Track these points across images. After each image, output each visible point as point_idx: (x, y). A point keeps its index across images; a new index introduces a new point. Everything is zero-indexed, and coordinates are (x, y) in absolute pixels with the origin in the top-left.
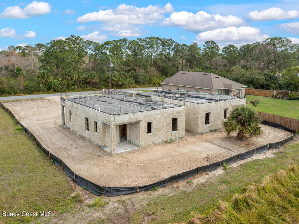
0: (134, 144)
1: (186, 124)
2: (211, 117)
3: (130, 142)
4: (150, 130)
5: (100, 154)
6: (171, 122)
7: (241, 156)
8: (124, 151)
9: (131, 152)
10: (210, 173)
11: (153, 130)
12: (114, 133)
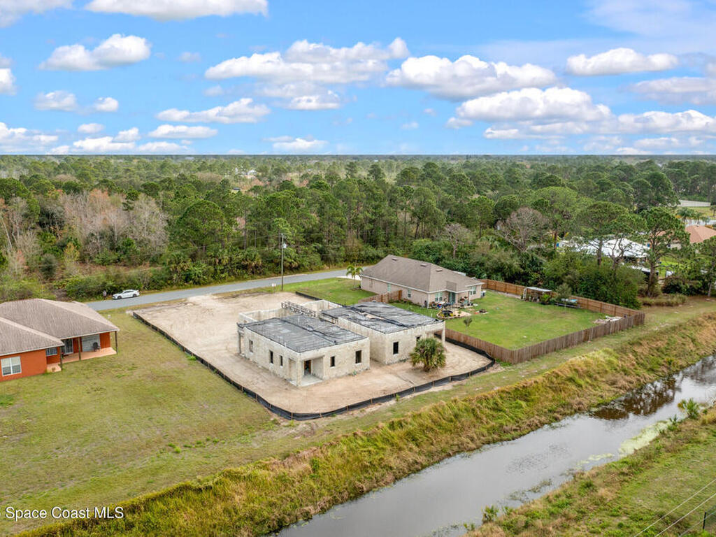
0: (318, 377)
1: (371, 353)
2: (400, 347)
3: (314, 375)
4: (333, 364)
5: (287, 387)
6: (355, 354)
7: (418, 389)
8: (308, 384)
9: (315, 385)
10: (383, 404)
11: (336, 363)
12: (300, 368)
